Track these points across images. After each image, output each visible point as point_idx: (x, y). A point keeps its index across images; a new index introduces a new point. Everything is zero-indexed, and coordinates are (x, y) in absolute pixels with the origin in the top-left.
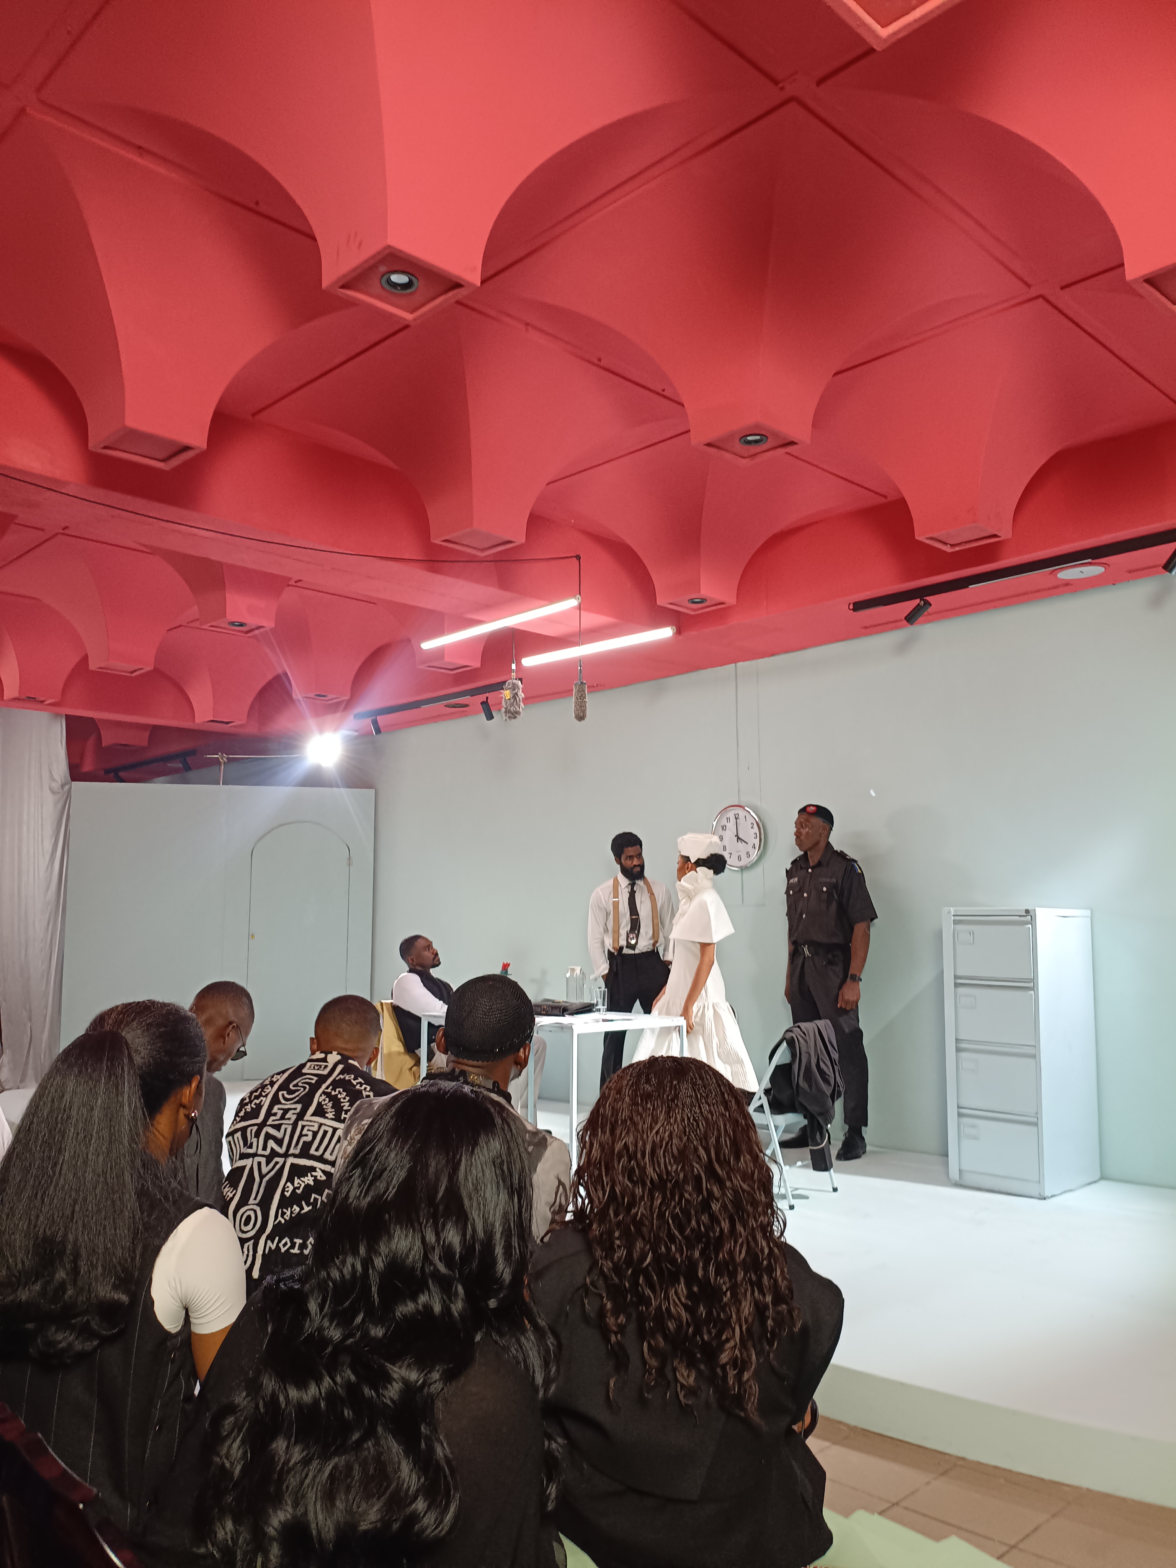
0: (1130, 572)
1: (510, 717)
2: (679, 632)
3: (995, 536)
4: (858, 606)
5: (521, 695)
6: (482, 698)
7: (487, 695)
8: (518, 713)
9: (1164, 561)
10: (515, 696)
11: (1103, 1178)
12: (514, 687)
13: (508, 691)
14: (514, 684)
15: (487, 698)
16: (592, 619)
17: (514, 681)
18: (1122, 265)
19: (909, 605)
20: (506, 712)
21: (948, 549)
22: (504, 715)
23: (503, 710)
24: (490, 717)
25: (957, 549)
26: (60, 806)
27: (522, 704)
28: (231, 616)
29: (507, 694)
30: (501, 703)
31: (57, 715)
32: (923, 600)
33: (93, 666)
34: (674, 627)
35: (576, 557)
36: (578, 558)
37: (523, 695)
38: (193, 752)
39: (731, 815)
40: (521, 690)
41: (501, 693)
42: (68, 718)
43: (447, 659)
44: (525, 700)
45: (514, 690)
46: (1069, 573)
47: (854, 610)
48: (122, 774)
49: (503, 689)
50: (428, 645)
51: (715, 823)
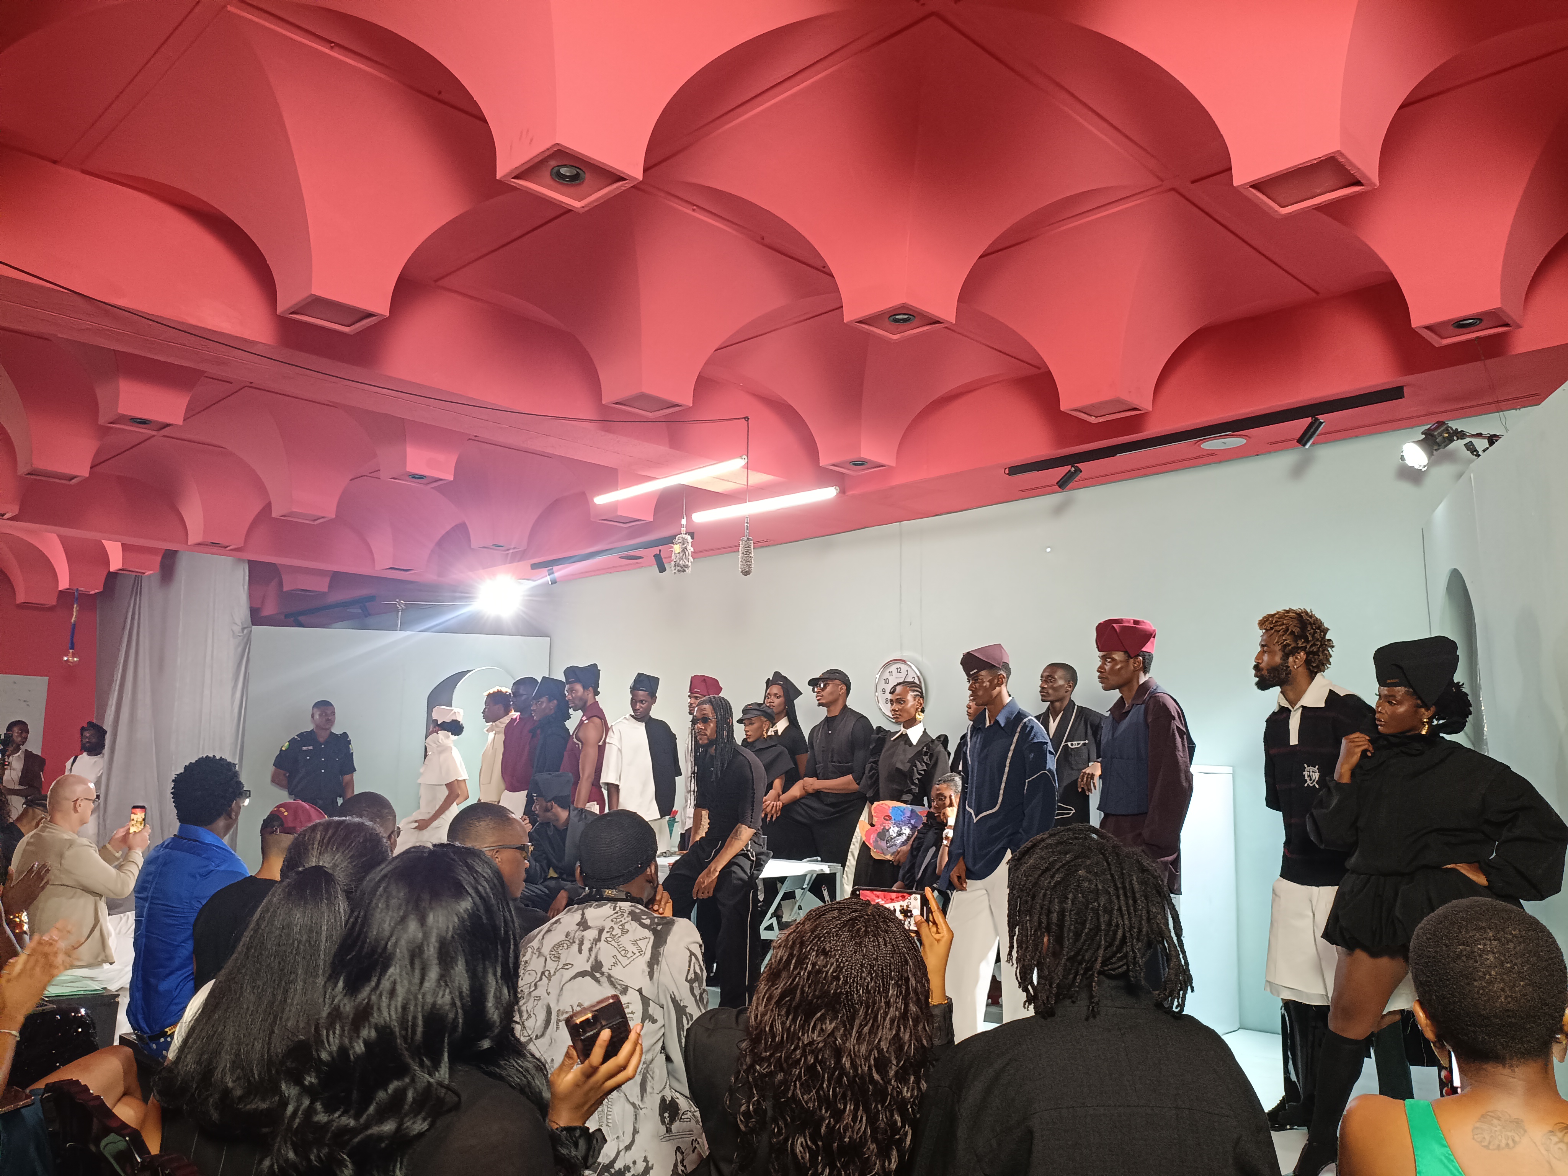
0: (1271, 444)
1: (678, 571)
2: (842, 491)
3: (1136, 409)
4: (1014, 470)
5: (690, 549)
6: (656, 550)
7: (660, 548)
8: (687, 566)
9: (1299, 435)
10: (684, 550)
11: (1242, 1027)
12: (684, 541)
13: (678, 545)
14: (683, 539)
15: (660, 551)
16: (758, 478)
17: (684, 536)
18: (1230, 169)
19: (1061, 472)
20: (675, 566)
21: (1093, 420)
22: (673, 568)
23: (673, 563)
24: (662, 569)
25: (1101, 420)
26: (240, 649)
27: (691, 559)
28: (411, 468)
29: (677, 548)
30: (671, 557)
31: (240, 560)
32: (1073, 466)
33: (276, 512)
34: (837, 488)
35: (745, 418)
36: (747, 419)
37: (692, 550)
38: (371, 598)
39: (893, 668)
40: (690, 544)
41: (672, 547)
42: (250, 562)
43: (619, 513)
44: (695, 555)
45: (684, 544)
46: (1212, 444)
47: (1009, 474)
48: (301, 619)
49: (673, 543)
50: (602, 500)
51: (878, 676)
